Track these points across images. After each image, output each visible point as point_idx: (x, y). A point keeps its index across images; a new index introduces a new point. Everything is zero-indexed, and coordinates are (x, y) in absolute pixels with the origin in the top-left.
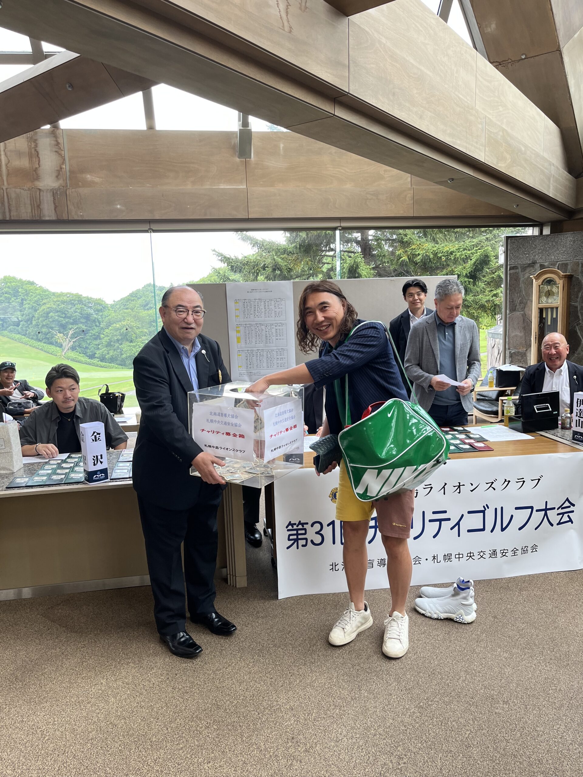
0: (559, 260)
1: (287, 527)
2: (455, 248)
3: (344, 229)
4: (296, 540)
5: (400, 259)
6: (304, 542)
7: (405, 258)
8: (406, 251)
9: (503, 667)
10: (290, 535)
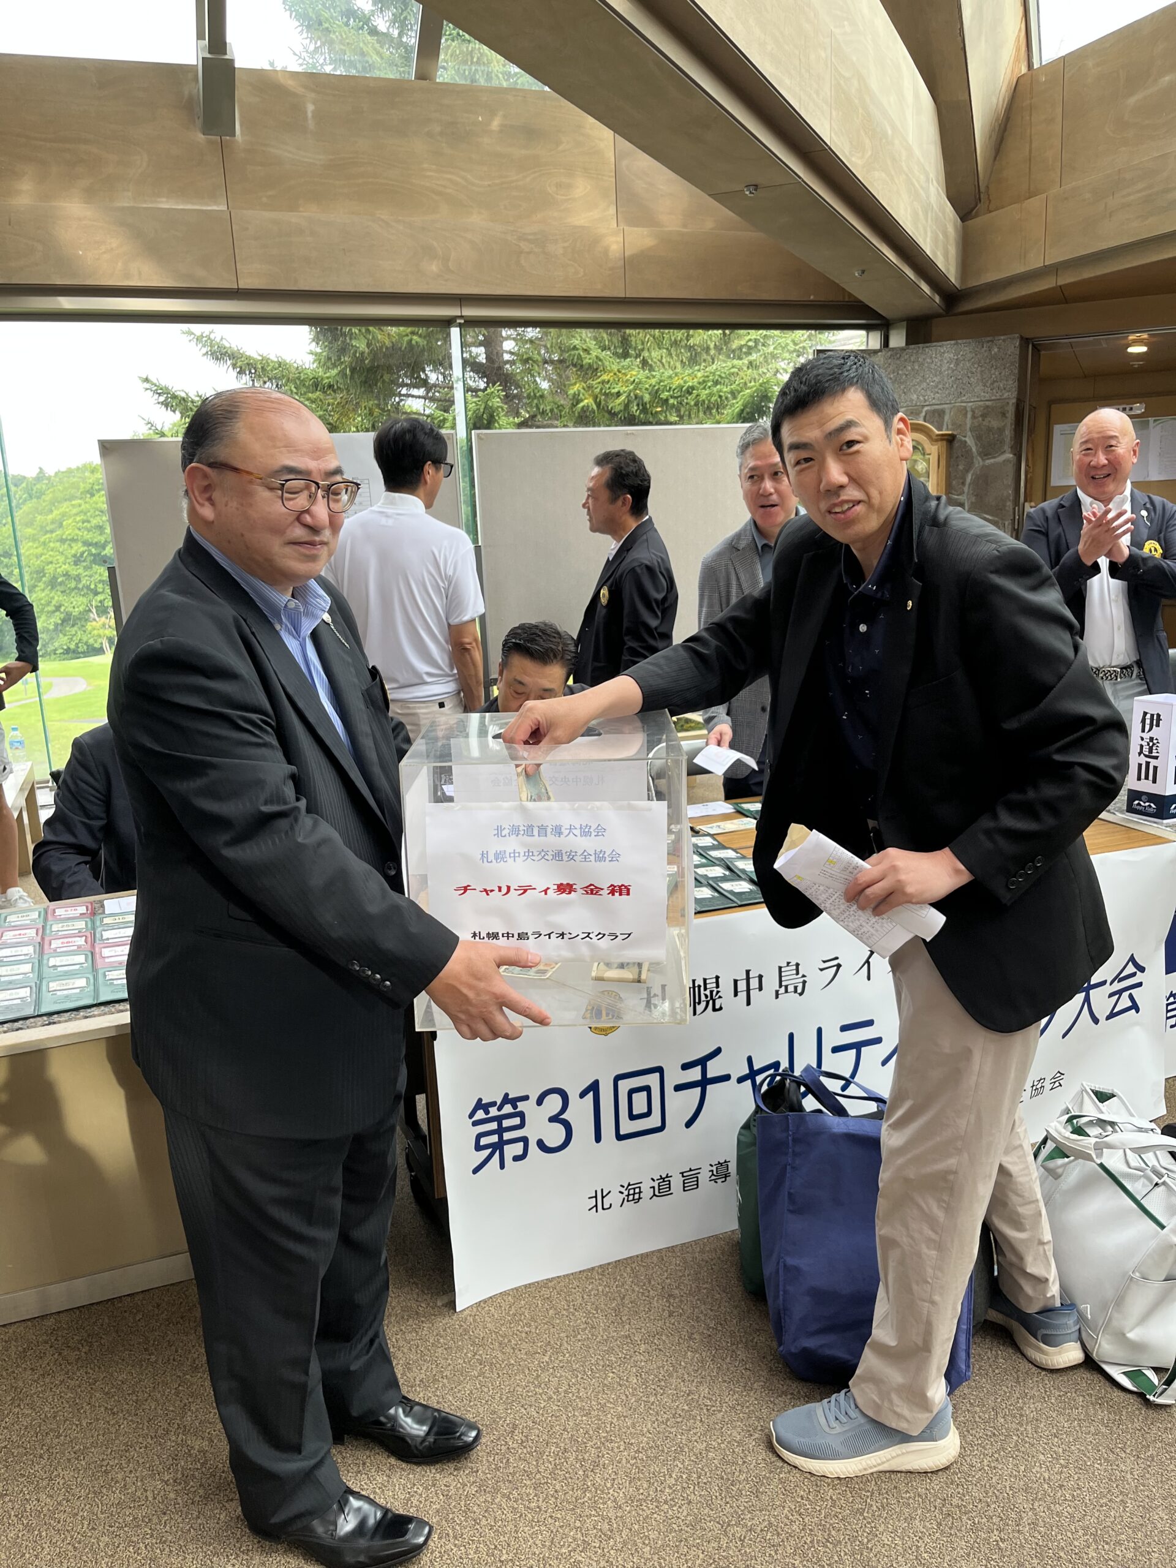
0: (927, 403)
1: (471, 1116)
2: (695, 380)
3: (470, 323)
4: (498, 1147)
5: (577, 404)
6: (518, 1148)
7: (588, 401)
8: (590, 387)
9: (1112, 1457)
10: (479, 1136)
